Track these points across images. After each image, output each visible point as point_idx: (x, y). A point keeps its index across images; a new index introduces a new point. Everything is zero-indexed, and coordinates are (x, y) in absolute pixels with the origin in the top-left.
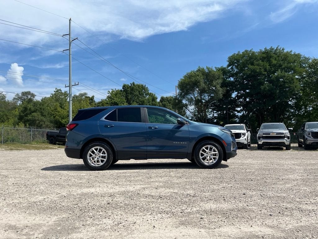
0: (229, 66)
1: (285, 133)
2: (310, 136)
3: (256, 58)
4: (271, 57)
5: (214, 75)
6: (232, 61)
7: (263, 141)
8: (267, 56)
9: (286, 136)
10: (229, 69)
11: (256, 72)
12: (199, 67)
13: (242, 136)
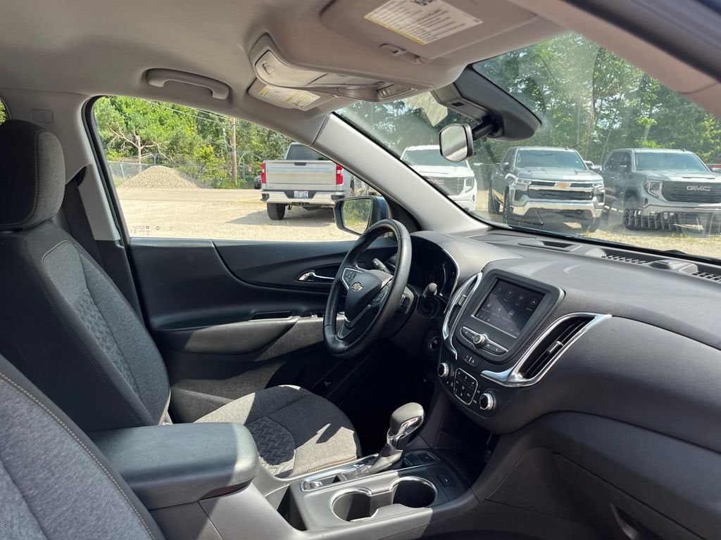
1: (595, 185)
2: (659, 193)
7: (529, 206)
9: (595, 192)
13: (466, 188)
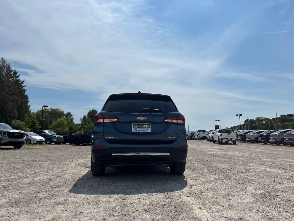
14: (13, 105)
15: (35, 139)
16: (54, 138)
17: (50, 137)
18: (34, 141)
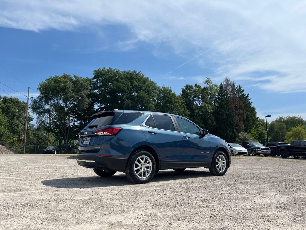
0: (94, 78)
3: (120, 77)
4: (133, 78)
5: (82, 84)
6: (98, 75)
8: (131, 77)
10: (93, 82)
11: (120, 89)
12: (64, 73)
14: (239, 119)
15: (237, 151)
16: (259, 150)
17: (255, 149)
18: (236, 152)
